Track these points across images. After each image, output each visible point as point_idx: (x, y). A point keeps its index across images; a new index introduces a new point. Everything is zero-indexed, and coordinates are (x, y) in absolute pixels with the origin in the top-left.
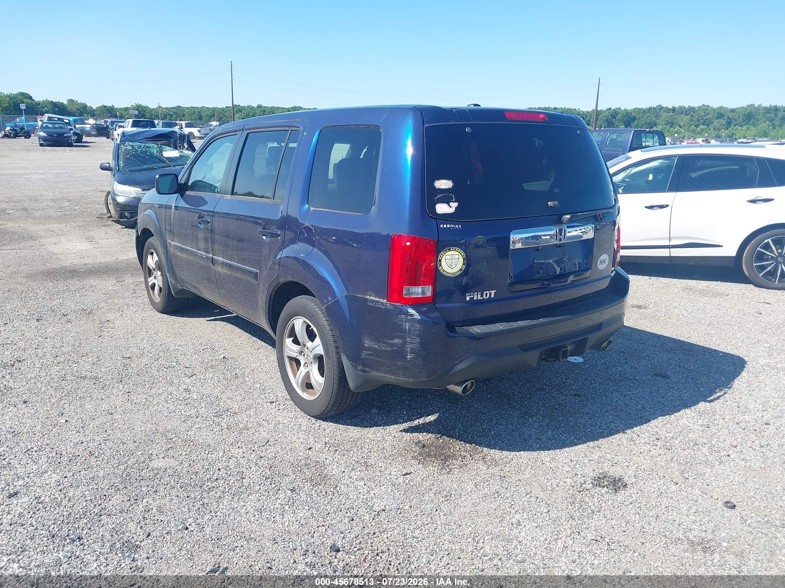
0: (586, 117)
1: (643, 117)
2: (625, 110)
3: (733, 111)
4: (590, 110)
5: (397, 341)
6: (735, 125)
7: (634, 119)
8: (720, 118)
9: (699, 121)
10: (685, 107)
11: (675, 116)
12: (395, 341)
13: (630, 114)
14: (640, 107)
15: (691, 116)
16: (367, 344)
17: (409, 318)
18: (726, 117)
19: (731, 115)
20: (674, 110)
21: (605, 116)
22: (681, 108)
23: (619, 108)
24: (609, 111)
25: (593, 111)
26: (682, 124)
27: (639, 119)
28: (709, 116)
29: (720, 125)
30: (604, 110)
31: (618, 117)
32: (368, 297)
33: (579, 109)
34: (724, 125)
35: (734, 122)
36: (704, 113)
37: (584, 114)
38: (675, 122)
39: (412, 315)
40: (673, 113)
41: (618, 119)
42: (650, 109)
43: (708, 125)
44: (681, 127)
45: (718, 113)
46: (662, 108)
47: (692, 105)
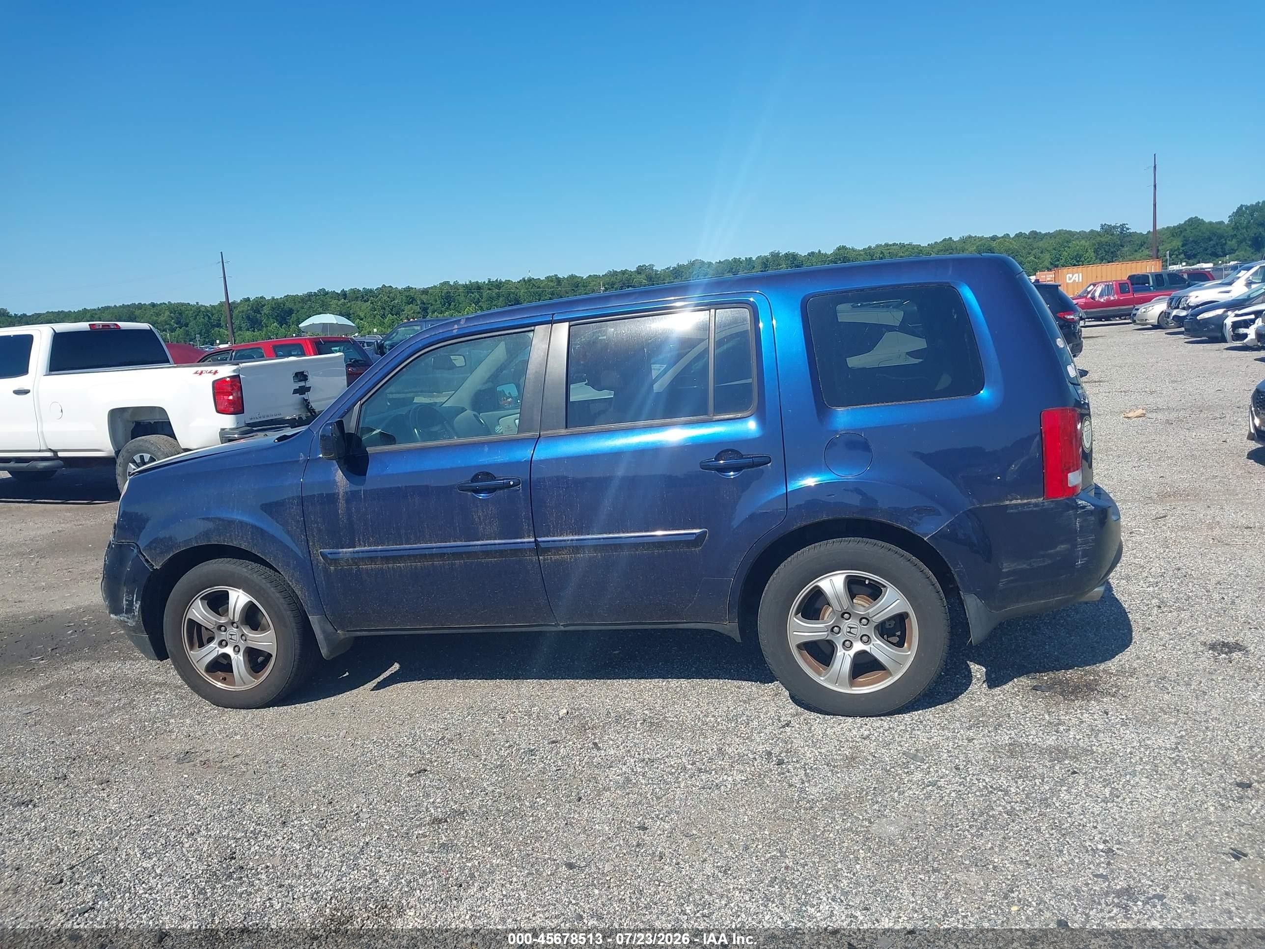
0: (212, 315)
1: (302, 308)
2: (273, 298)
3: (425, 292)
4: (216, 303)
5: (1062, 547)
6: (433, 312)
7: (291, 312)
8: (412, 303)
9: (384, 309)
10: (359, 291)
11: (349, 304)
12: (1058, 549)
13: (282, 305)
14: (293, 293)
15: (372, 303)
16: (1007, 568)
17: (1080, 512)
18: (419, 302)
19: (424, 298)
20: (344, 294)
21: (243, 312)
22: (354, 291)
23: (262, 298)
24: (247, 303)
25: (221, 304)
26: (362, 315)
27: (298, 311)
28: (396, 302)
29: (414, 313)
30: (239, 301)
31: (266, 310)
32: (1007, 503)
33: (197, 303)
34: (419, 313)
35: (431, 308)
36: (388, 297)
37: (208, 311)
38: (351, 312)
39: (1084, 507)
40: (345, 299)
41: (265, 314)
42: (310, 295)
43: (398, 314)
44: (362, 319)
45: (407, 297)
46: (327, 293)
47: (368, 287)
